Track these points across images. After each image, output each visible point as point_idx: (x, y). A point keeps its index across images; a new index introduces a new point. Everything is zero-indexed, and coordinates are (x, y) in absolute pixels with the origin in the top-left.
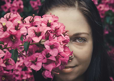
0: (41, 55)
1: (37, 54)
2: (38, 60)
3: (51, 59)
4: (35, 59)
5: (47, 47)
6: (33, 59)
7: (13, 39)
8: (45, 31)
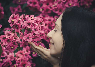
0: (31, 34)
1: (29, 34)
2: (30, 37)
3: (36, 36)
4: (28, 36)
5: (33, 30)
6: (27, 36)
7: (17, 27)
8: (32, 22)
